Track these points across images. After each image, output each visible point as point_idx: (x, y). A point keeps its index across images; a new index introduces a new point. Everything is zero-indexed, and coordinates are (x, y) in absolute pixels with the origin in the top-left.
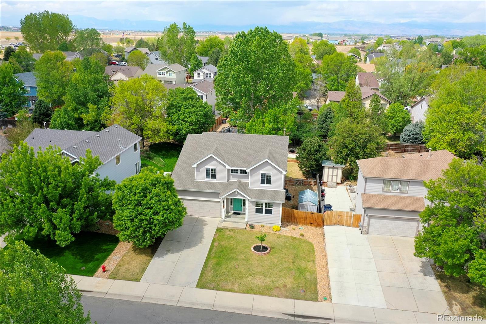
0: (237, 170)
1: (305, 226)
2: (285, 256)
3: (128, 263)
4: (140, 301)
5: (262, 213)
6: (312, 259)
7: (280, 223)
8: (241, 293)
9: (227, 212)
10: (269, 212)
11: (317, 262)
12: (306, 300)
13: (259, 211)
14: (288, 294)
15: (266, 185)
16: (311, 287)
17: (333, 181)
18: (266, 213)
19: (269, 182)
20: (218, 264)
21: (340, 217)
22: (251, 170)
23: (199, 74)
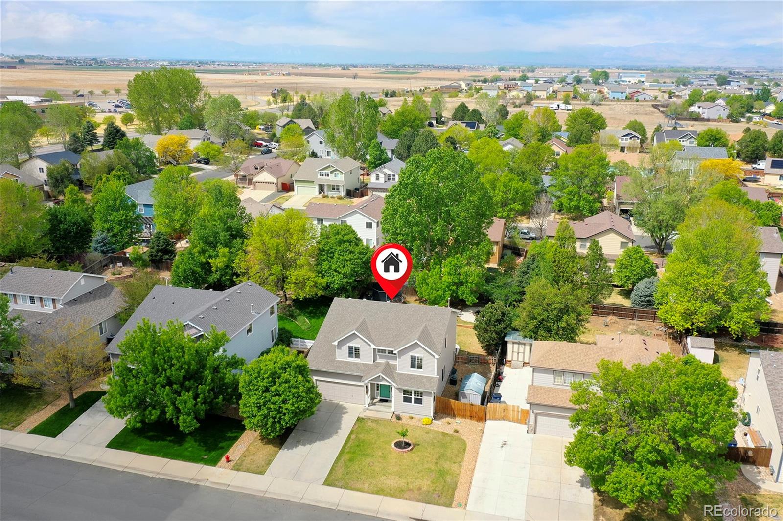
0: (385, 350)
1: (464, 420)
2: (429, 455)
3: (253, 454)
4: (262, 495)
5: (411, 402)
6: (460, 460)
7: (432, 415)
8: (370, 493)
9: (373, 398)
10: (418, 401)
11: (464, 464)
12: (439, 505)
13: (408, 400)
14: (421, 497)
15: (416, 369)
16: (448, 491)
17: (519, 360)
18: (415, 402)
19: (420, 367)
20: (351, 460)
21: (505, 411)
22: (399, 352)
23: (377, 175)
